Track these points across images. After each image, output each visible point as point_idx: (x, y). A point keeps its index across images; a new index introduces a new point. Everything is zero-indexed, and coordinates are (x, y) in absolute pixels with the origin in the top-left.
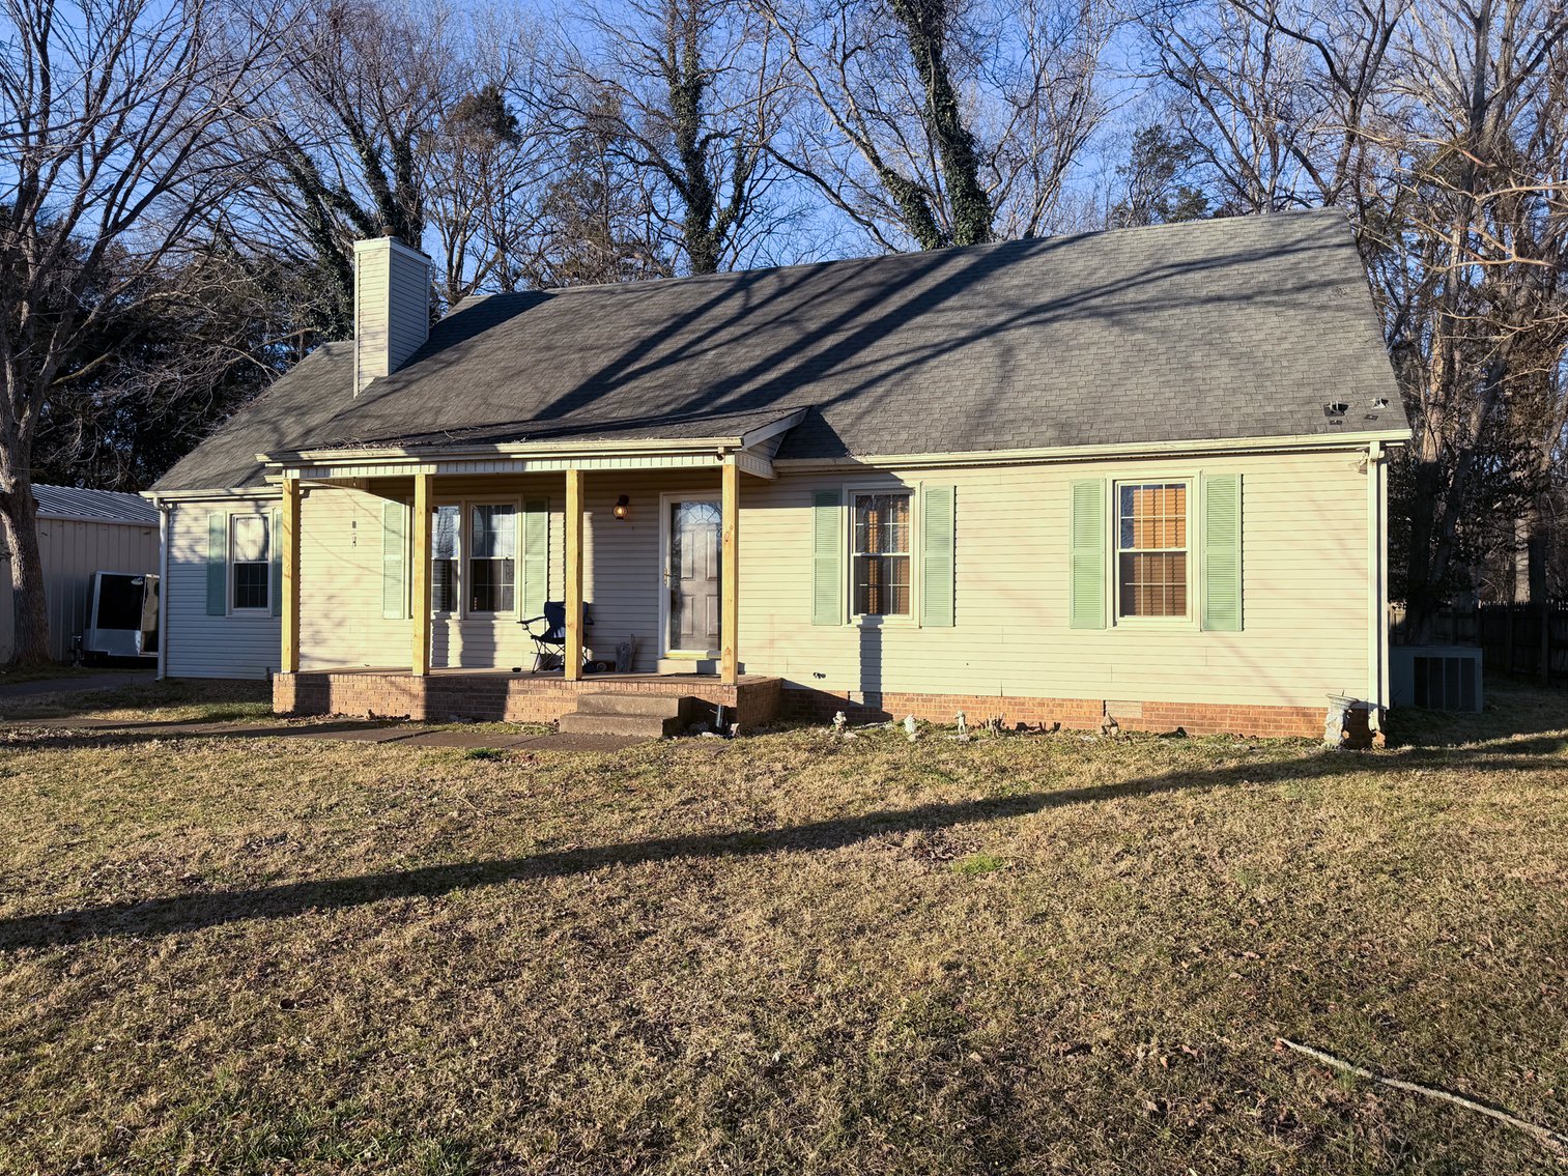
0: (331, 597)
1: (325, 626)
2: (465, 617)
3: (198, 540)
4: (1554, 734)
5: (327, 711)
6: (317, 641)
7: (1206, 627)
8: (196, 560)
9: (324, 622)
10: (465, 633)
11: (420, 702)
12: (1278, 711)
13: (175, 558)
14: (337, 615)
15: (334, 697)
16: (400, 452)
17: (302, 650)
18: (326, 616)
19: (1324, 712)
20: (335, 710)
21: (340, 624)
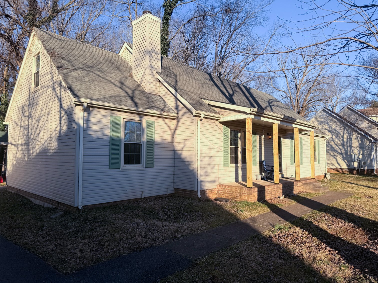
2: (242, 165)
5: (265, 199)
7: (318, 163)
11: (281, 192)
12: (322, 176)
15: (266, 194)
21: (213, 168)
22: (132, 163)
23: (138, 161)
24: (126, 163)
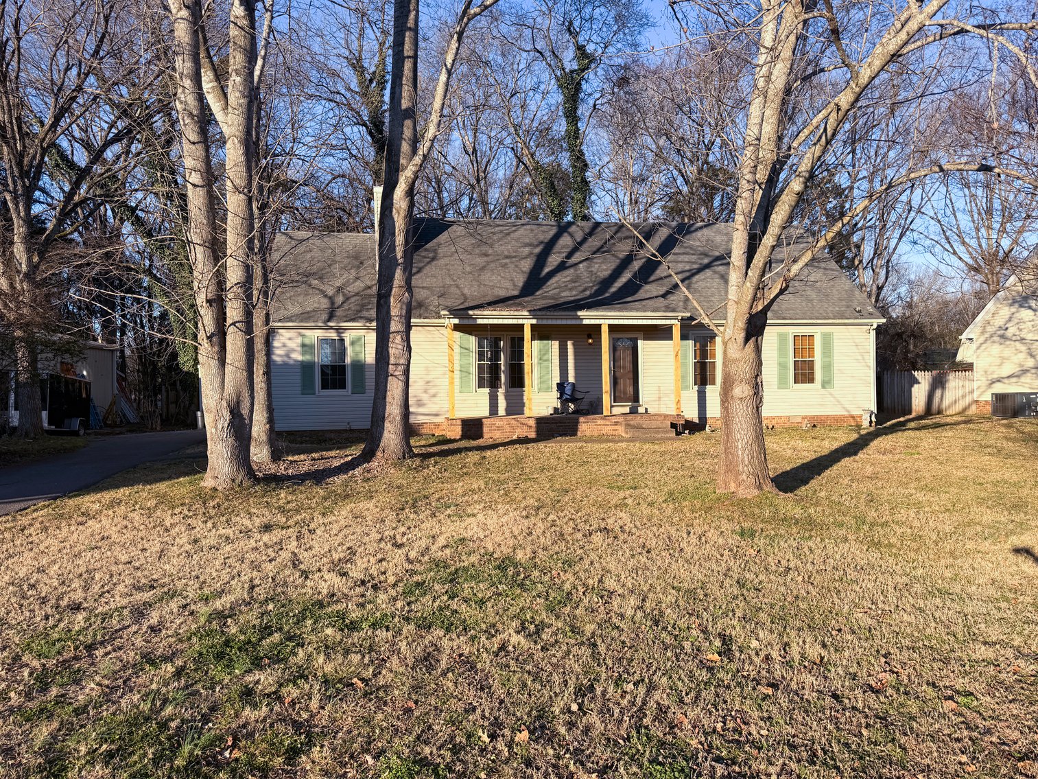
0: (428, 382)
1: (425, 397)
2: (507, 391)
3: (293, 350)
4: (902, 419)
5: (481, 436)
6: (420, 404)
7: (823, 387)
8: (291, 362)
9: (424, 395)
10: (507, 397)
11: (534, 429)
12: (844, 417)
13: (275, 361)
14: (432, 391)
15: (485, 429)
16: (526, 313)
17: (411, 409)
18: (425, 392)
19: (861, 416)
20: (486, 435)
21: (434, 396)
22: (334, 387)
23: (343, 386)
24: (324, 386)
